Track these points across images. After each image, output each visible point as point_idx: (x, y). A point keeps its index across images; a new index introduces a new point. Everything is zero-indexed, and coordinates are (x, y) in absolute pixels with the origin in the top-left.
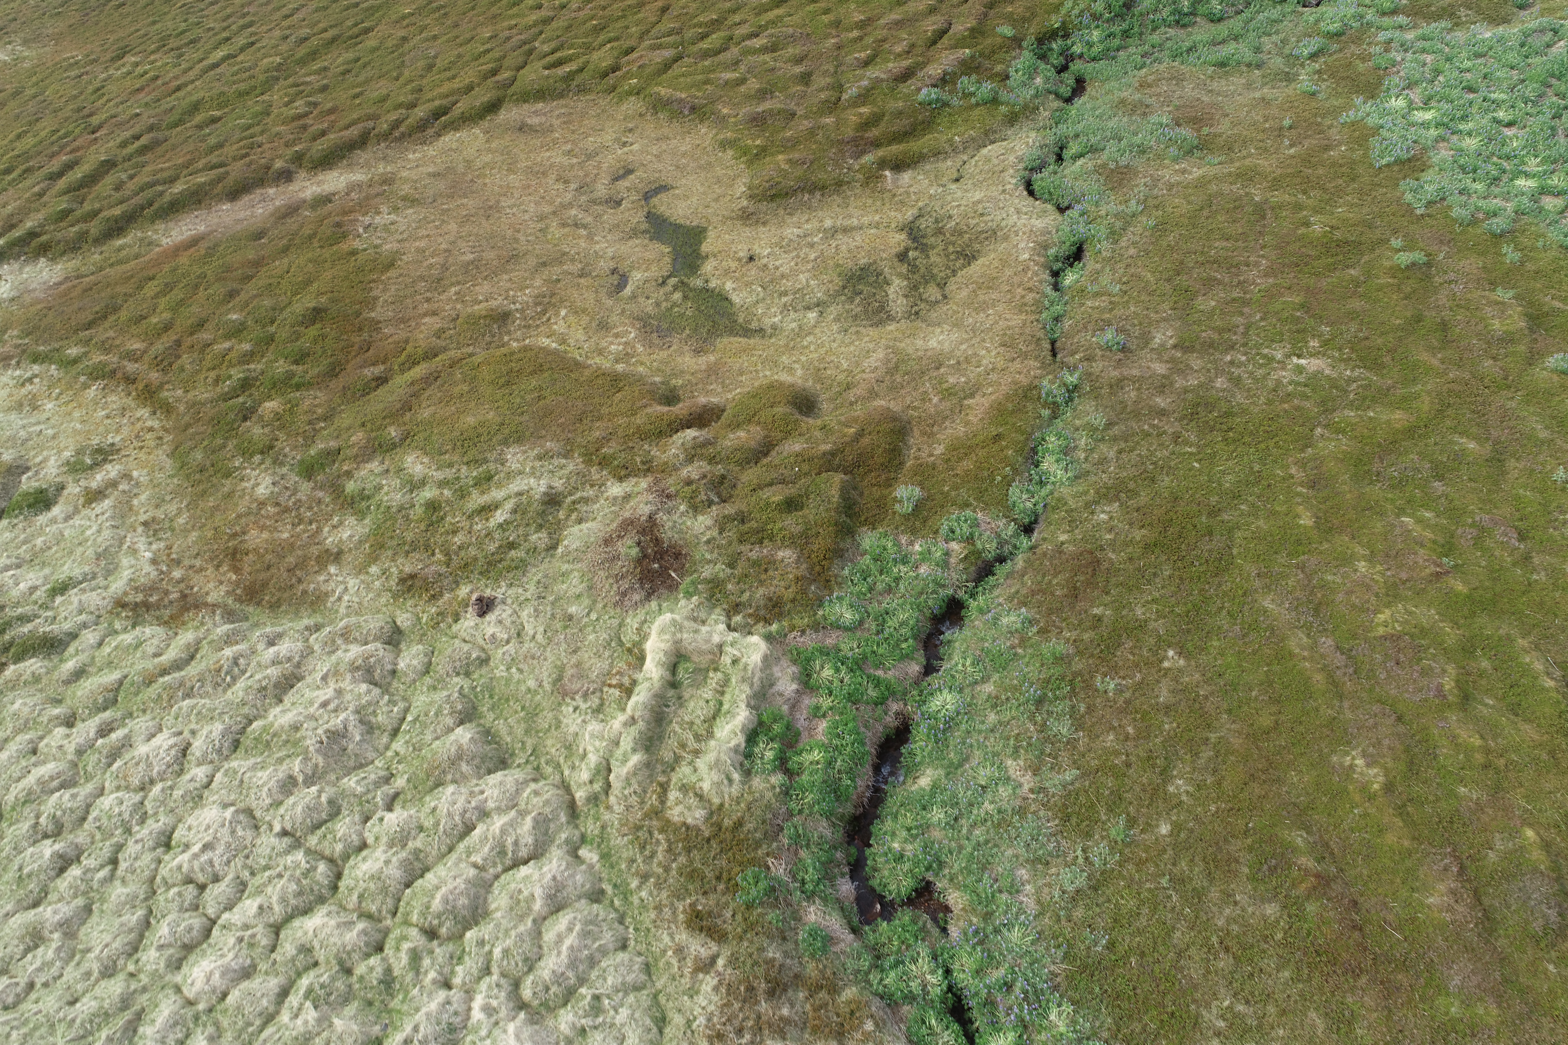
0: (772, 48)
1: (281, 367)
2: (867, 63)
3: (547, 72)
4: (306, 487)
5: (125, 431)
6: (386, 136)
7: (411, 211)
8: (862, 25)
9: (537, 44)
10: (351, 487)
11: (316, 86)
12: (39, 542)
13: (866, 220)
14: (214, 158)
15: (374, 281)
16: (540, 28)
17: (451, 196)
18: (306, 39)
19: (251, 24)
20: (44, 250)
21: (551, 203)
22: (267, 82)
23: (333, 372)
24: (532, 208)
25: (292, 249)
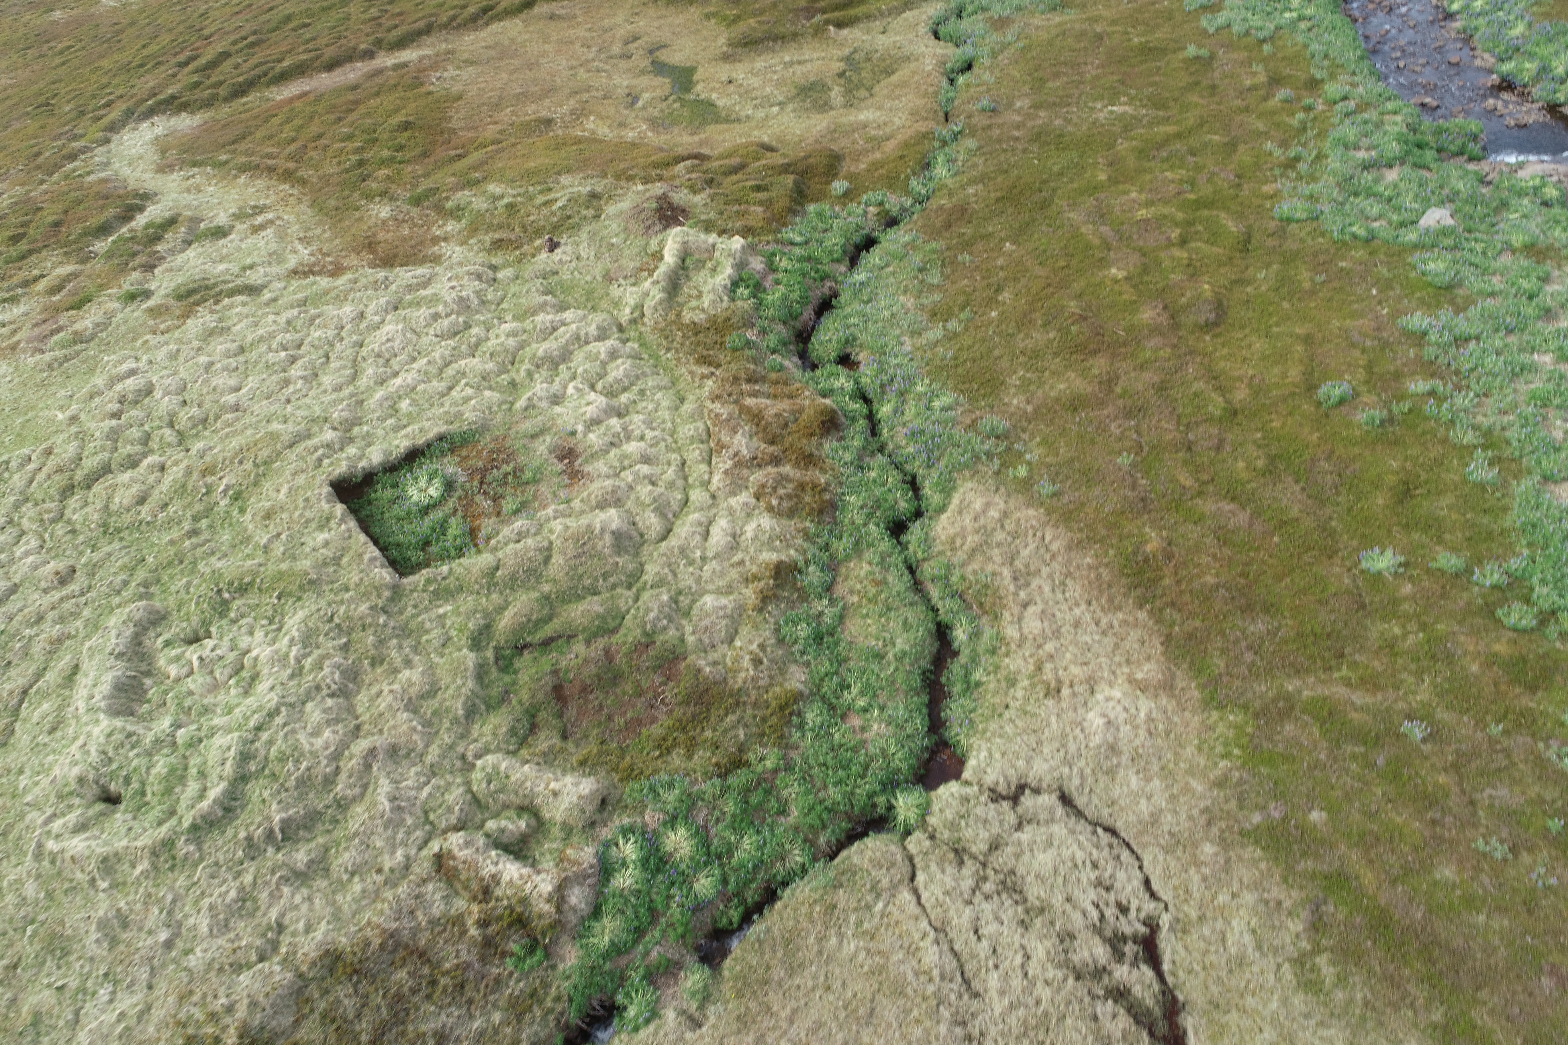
1: (386, 153)
4: (415, 211)
5: (273, 198)
7: (471, 68)
10: (449, 205)
12: (225, 251)
13: (815, 55)
14: (310, 46)
15: (448, 107)
17: (501, 59)
20: (184, 107)
21: (578, 59)
23: (425, 154)
24: (564, 62)
25: (382, 93)
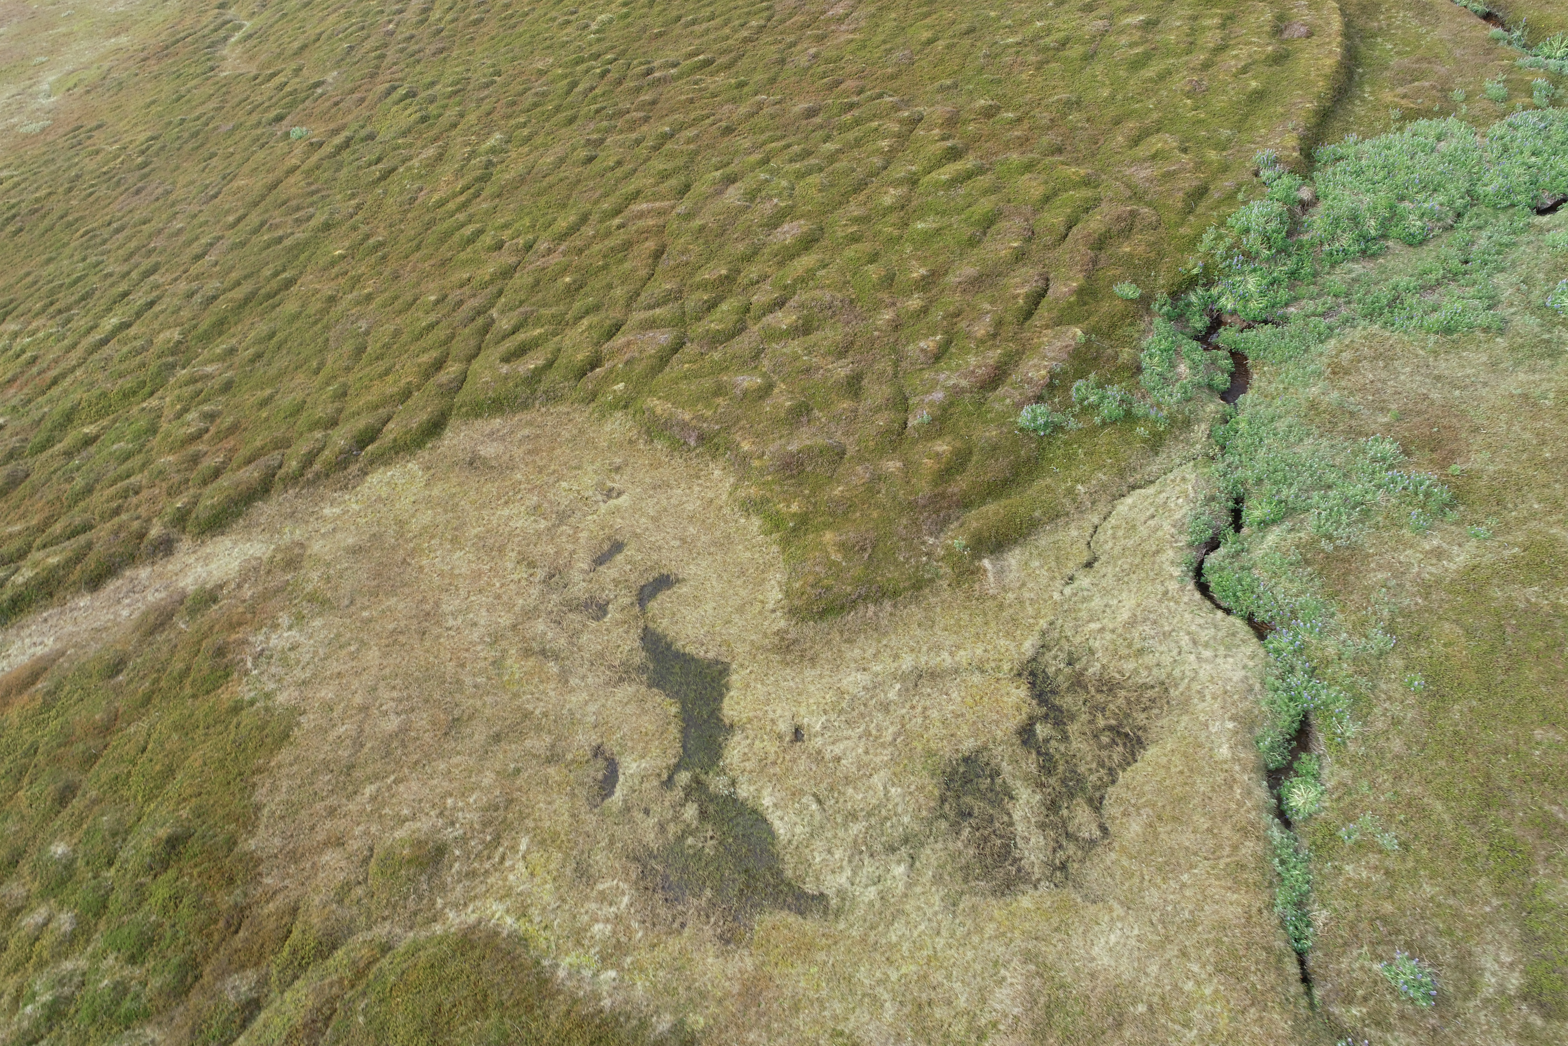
0: (805, 328)
1: (110, 971)
2: (938, 356)
3: (505, 369)
6: (294, 479)
7: (318, 622)
8: (925, 284)
9: (494, 313)
11: (217, 383)
15: (259, 771)
16: (499, 284)
17: (374, 593)
18: (215, 298)
19: (154, 270)
22: (159, 374)
23: (183, 983)
24: (483, 617)
25: (156, 700)
